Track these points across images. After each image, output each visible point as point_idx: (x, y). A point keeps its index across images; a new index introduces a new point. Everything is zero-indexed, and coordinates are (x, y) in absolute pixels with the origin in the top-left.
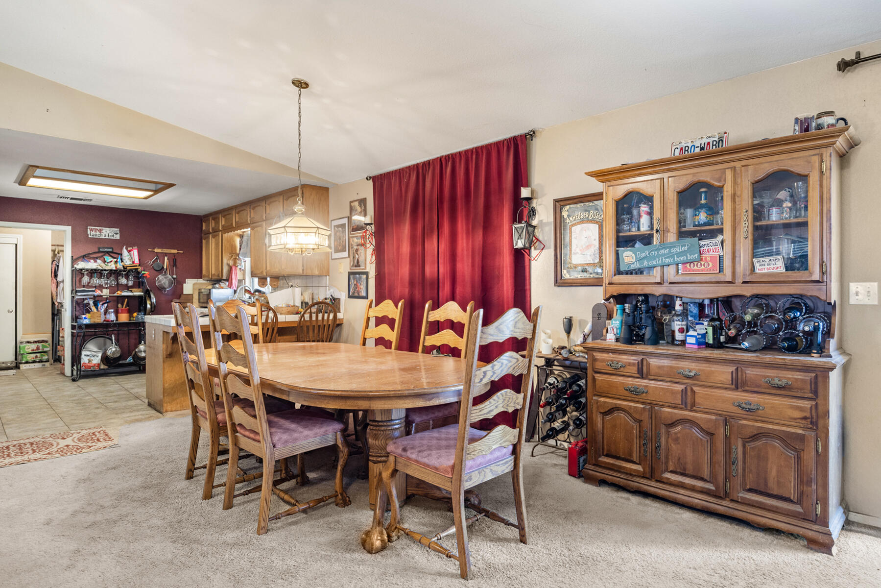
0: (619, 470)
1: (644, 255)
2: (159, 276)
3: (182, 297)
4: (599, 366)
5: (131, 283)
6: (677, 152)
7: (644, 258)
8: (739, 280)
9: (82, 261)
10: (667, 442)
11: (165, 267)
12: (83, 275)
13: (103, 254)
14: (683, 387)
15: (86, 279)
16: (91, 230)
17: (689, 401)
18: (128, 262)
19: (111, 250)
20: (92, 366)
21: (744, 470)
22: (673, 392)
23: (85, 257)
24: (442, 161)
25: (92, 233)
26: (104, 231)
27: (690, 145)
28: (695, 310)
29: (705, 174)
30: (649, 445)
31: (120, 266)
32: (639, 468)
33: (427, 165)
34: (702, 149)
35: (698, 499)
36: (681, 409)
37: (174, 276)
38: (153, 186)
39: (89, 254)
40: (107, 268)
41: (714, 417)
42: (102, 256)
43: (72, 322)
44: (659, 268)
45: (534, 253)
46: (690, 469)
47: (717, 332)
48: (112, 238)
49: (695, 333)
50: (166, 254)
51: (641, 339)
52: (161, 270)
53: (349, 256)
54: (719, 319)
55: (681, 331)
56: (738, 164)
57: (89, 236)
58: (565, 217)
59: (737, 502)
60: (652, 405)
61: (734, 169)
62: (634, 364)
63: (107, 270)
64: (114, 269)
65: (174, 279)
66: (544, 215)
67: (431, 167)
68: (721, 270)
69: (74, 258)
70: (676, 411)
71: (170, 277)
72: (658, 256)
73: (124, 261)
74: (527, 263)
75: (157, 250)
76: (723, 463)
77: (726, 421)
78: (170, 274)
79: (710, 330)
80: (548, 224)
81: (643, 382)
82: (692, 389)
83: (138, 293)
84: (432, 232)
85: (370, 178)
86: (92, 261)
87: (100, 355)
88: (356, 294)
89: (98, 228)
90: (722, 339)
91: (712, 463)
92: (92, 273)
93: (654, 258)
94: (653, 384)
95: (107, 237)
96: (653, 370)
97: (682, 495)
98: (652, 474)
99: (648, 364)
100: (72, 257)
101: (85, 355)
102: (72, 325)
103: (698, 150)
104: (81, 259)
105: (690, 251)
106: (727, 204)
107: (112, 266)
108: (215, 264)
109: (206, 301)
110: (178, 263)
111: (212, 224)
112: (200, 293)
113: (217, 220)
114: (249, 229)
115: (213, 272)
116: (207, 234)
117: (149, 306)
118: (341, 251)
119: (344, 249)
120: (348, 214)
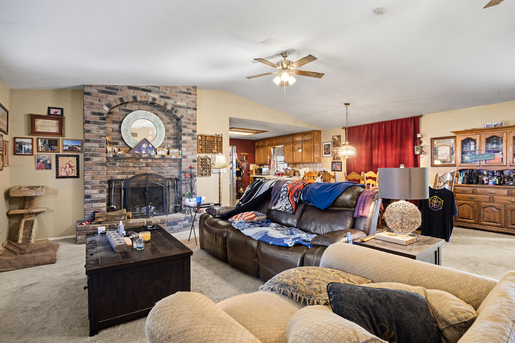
0: (465, 222)
1: (473, 157)
2: (243, 163)
3: (250, 171)
4: (457, 191)
6: (485, 127)
7: (473, 158)
8: (508, 165)
10: (483, 213)
14: (489, 196)
17: (491, 200)
21: (511, 219)
22: (486, 198)
24: (380, 124)
27: (490, 124)
28: (491, 174)
29: (497, 133)
30: (477, 214)
32: (473, 221)
33: (372, 125)
34: (495, 126)
35: (494, 229)
36: (489, 203)
37: (247, 163)
38: (255, 132)
41: (501, 205)
44: (479, 161)
45: (421, 156)
46: (492, 220)
47: (500, 181)
49: (492, 181)
50: (244, 155)
51: (472, 183)
52: (243, 161)
53: (332, 156)
54: (500, 177)
55: (486, 180)
56: (508, 131)
58: (435, 144)
59: (509, 228)
60: (478, 202)
61: (506, 132)
62: (471, 190)
66: (426, 143)
67: (375, 125)
68: (502, 162)
70: (487, 203)
72: (479, 158)
74: (418, 159)
75: (242, 154)
76: (504, 218)
77: (505, 206)
79: (497, 180)
80: (428, 146)
81: (474, 196)
82: (493, 197)
83: (238, 169)
84: (375, 148)
85: (344, 128)
88: (336, 170)
90: (502, 182)
91: (500, 218)
93: (477, 158)
94: (478, 196)
96: (478, 192)
97: (489, 228)
98: (478, 223)
99: (476, 190)
103: (493, 126)
105: (491, 156)
106: (504, 142)
108: (263, 158)
109: (259, 172)
110: (248, 158)
111: (261, 144)
112: (256, 170)
113: (264, 142)
114: (283, 146)
115: (262, 162)
116: (258, 147)
117: (242, 174)
118: (328, 154)
119: (329, 153)
120: (332, 141)
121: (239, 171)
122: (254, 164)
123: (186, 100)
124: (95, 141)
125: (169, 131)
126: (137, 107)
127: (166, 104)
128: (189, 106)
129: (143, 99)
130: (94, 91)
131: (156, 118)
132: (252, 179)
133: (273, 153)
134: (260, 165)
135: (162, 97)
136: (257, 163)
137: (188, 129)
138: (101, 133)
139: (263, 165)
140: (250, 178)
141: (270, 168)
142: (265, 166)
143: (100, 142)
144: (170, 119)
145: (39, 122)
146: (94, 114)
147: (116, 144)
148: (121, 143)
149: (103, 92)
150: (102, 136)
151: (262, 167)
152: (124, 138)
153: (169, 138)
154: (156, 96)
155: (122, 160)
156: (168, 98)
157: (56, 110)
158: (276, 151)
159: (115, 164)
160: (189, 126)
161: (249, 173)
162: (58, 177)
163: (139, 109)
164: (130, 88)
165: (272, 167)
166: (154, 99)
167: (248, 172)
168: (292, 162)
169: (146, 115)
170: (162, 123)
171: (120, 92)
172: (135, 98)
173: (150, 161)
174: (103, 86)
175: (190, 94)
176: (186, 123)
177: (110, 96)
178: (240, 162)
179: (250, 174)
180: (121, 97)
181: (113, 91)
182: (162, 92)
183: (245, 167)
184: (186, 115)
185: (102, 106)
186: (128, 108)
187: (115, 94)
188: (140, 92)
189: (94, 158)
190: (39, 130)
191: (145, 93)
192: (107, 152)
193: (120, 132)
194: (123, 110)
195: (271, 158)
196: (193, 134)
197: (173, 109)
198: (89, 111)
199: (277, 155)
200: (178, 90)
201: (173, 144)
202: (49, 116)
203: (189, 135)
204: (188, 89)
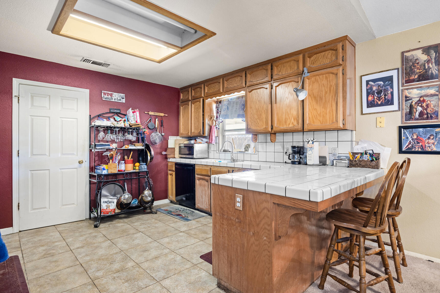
2: (153, 134)
3: (168, 150)
5: (134, 139)
9: (97, 119)
11: (156, 127)
12: (98, 131)
13: (113, 114)
15: (102, 134)
16: (105, 94)
18: (133, 122)
19: (119, 111)
20: (109, 212)
23: (99, 116)
25: (105, 96)
26: (114, 95)
31: (127, 125)
37: (163, 134)
39: (103, 114)
40: (119, 125)
42: (113, 116)
43: (90, 172)
48: (120, 101)
50: (157, 117)
52: (154, 129)
57: (103, 99)
63: (119, 128)
64: (123, 126)
65: (162, 136)
69: (92, 117)
71: (160, 134)
73: (130, 121)
75: (151, 113)
78: (159, 132)
83: (140, 146)
86: (105, 120)
87: (115, 201)
89: (110, 93)
92: (107, 129)
95: (116, 101)
100: (90, 115)
101: (104, 202)
102: (90, 174)
104: (97, 118)
107: (121, 124)
108: (195, 124)
109: (187, 152)
110: (164, 124)
111: (192, 94)
112: (180, 147)
113: (198, 89)
114: (243, 93)
115: (193, 131)
116: (186, 102)
117: (149, 158)
118: (382, 105)
119: (390, 102)
120: (399, 65)
121: (142, 150)
122: (178, 135)
132: (172, 166)
133: (217, 112)
134: (190, 138)
136: (182, 134)
139: (194, 138)
140: (169, 164)
141: (209, 143)
142: (198, 140)
151: (192, 142)
158: (224, 107)
161: (166, 155)
165: (213, 142)
167: (164, 153)
168: (270, 130)
178: (147, 131)
179: (168, 156)
183: (158, 141)
195: (213, 123)
199: (226, 117)
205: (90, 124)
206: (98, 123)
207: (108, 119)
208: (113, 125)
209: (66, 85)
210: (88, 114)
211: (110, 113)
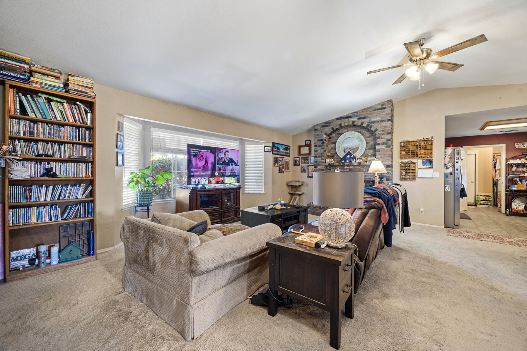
12: (513, 166)
15: (514, 168)
16: (518, 144)
20: (519, 211)
23: (513, 158)
25: (518, 146)
26: (526, 144)
39: (516, 156)
42: (525, 157)
57: (516, 148)
69: (507, 159)
86: (518, 159)
87: (523, 206)
89: (522, 143)
92: (518, 165)
101: (514, 205)
102: (506, 190)
104: (511, 159)
123: (380, 115)
124: (319, 157)
125: (370, 143)
126: (346, 130)
127: (362, 123)
128: (383, 119)
129: (346, 124)
130: (319, 127)
131: (359, 135)
135: (359, 119)
137: (382, 139)
138: (322, 151)
143: (321, 157)
144: (371, 133)
145: (302, 149)
146: (319, 140)
147: (333, 157)
148: (336, 156)
149: (323, 126)
150: (323, 153)
152: (337, 152)
153: (370, 149)
154: (355, 119)
155: (334, 167)
156: (364, 118)
157: (308, 142)
159: (330, 170)
160: (383, 136)
162: (308, 177)
163: (348, 131)
164: (338, 119)
166: (353, 122)
169: (351, 135)
170: (363, 138)
171: (332, 124)
172: (340, 125)
173: (352, 167)
174: (323, 123)
175: (385, 108)
176: (380, 134)
177: (327, 128)
180: (332, 127)
181: (328, 124)
182: (360, 115)
184: (380, 127)
185: (322, 135)
186: (340, 132)
187: (329, 126)
188: (344, 120)
189: (319, 166)
190: (302, 153)
191: (347, 120)
192: (326, 163)
193: (335, 148)
194: (337, 134)
196: (387, 143)
197: (368, 125)
198: (316, 140)
200: (373, 109)
201: (373, 153)
202: (305, 146)
203: (383, 144)
204: (382, 106)
205: (506, 163)
206: (511, 162)
207: (520, 159)
208: (523, 163)
209: (490, 144)
210: (505, 158)
211: (523, 155)
